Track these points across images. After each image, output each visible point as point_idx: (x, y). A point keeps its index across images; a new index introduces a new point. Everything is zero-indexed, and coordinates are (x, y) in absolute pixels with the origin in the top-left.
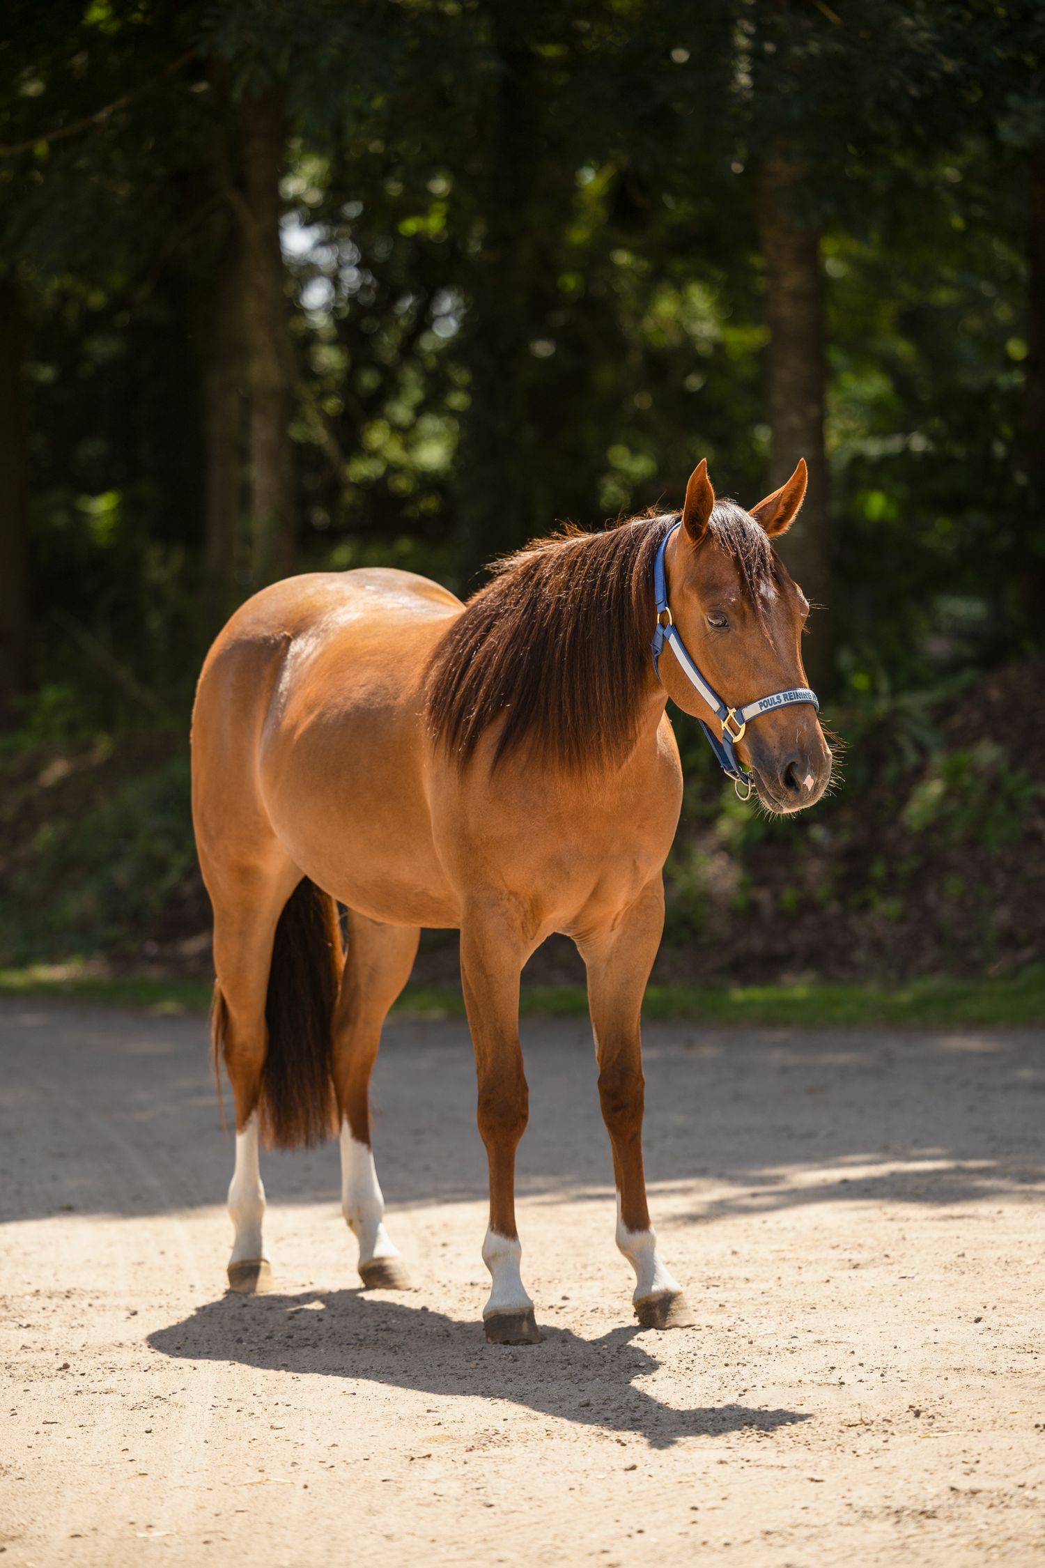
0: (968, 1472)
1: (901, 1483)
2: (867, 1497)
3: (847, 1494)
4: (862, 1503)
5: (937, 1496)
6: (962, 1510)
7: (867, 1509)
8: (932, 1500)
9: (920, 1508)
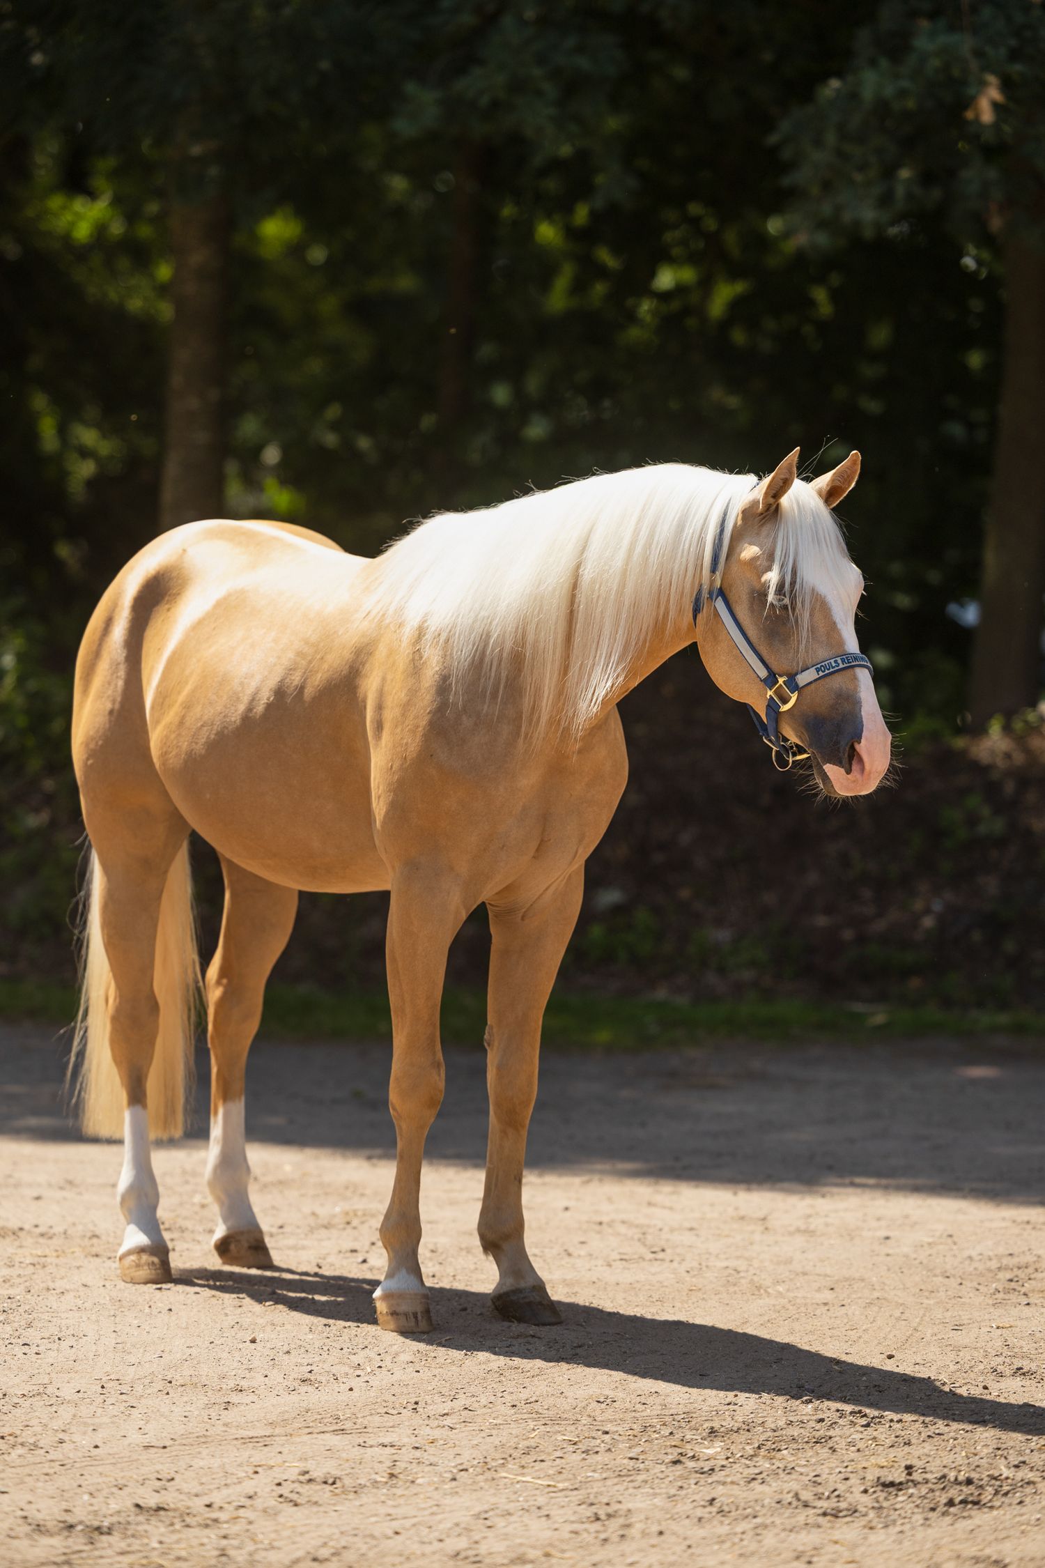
0: (158, 1489)
1: (86, 1497)
2: (48, 1511)
3: (26, 1507)
4: (40, 1516)
5: (119, 1512)
6: (140, 1528)
7: (41, 1523)
8: (111, 1515)
9: (96, 1524)
